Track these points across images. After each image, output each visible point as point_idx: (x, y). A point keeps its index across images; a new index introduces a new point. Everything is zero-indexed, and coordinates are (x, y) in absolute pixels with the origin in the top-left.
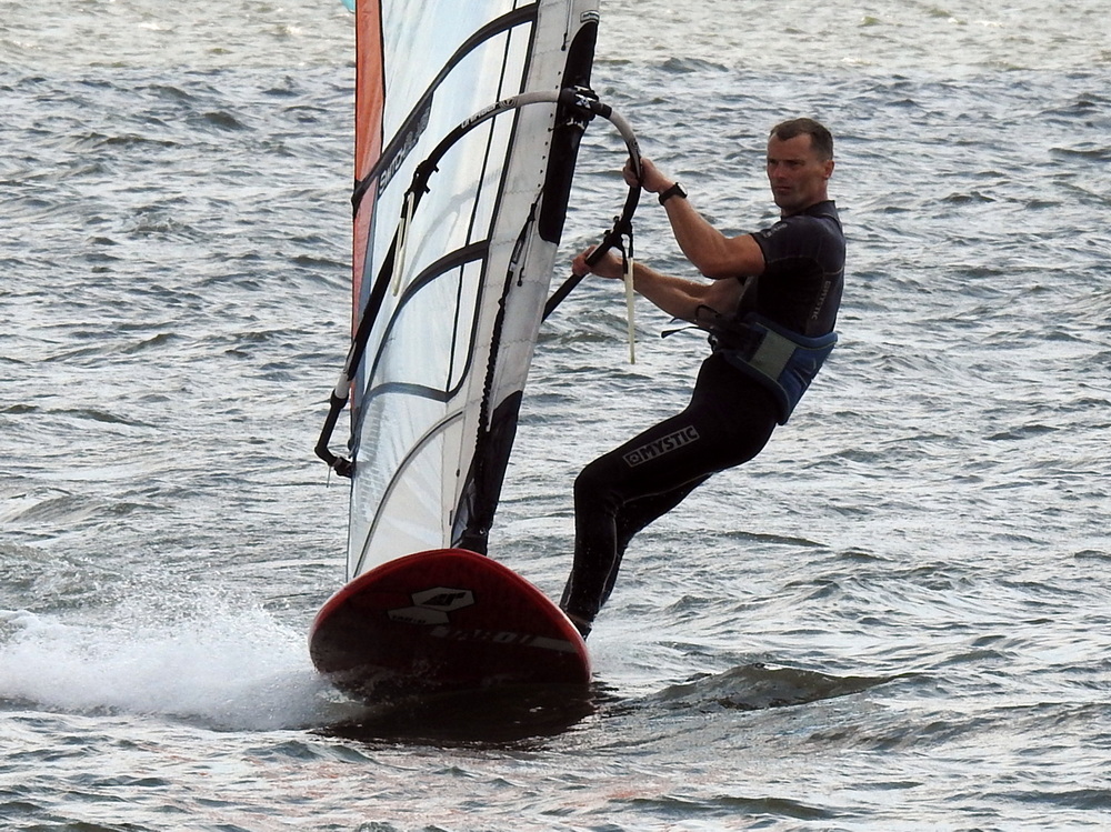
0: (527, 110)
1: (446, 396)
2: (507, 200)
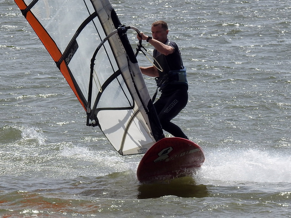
1: (132, 108)
2: (118, 59)
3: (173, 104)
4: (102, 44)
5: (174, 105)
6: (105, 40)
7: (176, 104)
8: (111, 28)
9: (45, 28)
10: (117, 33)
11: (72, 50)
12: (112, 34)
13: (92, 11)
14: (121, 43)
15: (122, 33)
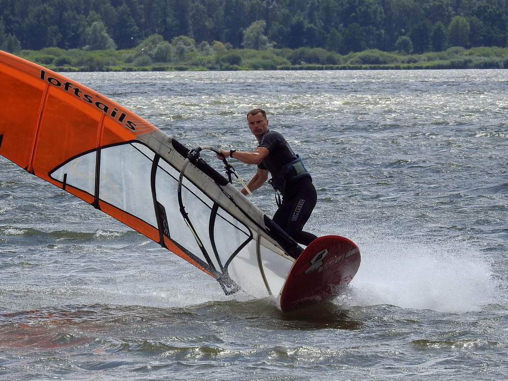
0: (186, 173)
1: (251, 238)
2: (207, 191)
3: (299, 206)
4: (180, 185)
5: (301, 207)
6: (181, 178)
7: (302, 205)
8: (181, 161)
9: (125, 209)
10: (190, 163)
11: (162, 216)
12: (185, 167)
13: (152, 155)
14: (201, 172)
15: (196, 159)
